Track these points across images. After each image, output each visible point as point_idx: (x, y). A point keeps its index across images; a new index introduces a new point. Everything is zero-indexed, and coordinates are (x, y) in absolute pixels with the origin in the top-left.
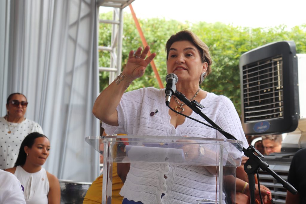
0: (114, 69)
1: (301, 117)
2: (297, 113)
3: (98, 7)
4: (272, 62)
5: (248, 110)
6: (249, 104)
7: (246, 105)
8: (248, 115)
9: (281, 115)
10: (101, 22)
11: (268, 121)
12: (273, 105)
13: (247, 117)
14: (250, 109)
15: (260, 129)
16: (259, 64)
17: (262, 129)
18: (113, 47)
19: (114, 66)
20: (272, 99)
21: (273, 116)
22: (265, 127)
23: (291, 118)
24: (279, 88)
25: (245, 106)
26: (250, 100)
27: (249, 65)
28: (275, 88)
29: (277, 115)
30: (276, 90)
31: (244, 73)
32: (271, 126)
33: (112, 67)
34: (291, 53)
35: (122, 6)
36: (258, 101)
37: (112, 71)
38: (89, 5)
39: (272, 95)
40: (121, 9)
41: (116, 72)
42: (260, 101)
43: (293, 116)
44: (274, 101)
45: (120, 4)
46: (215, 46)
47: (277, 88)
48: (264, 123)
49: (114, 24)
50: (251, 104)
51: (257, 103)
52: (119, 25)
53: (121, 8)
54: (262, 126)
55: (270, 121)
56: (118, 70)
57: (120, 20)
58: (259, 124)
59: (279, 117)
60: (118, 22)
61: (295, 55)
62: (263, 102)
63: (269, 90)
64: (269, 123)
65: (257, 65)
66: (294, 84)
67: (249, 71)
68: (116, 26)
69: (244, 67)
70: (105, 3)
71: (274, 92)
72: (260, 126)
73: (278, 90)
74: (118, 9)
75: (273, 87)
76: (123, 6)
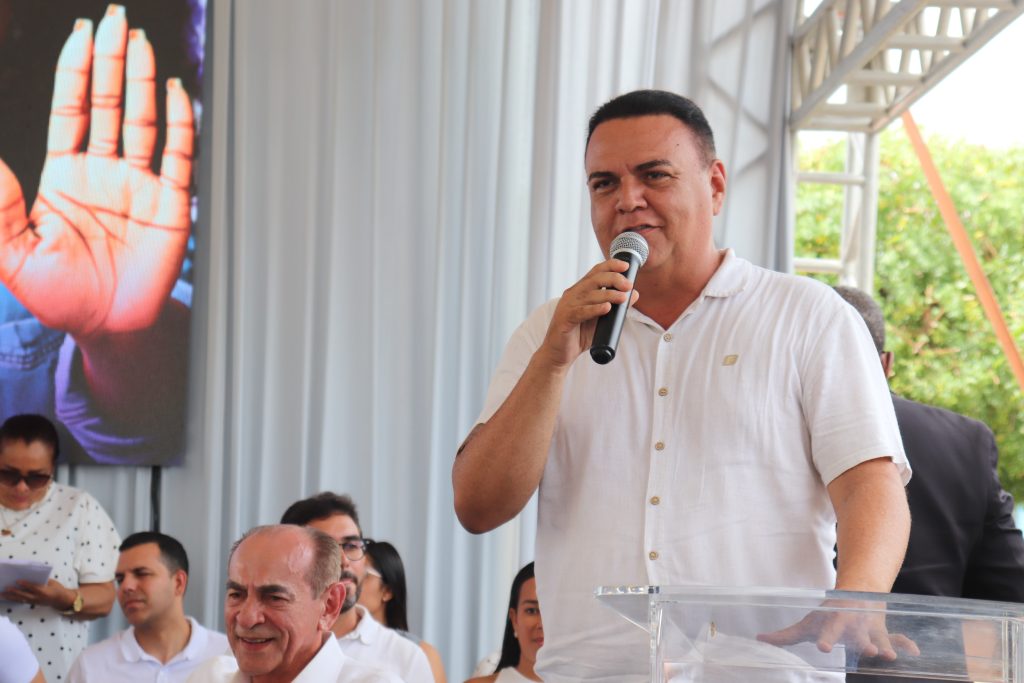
3: (793, 132)
10: (804, 179)
18: (848, 259)
35: (871, 125)
38: (765, 129)
40: (870, 137)
45: (867, 120)
49: (850, 184)
52: (864, 185)
53: (871, 131)
57: (866, 172)
60: (861, 179)
68: (857, 191)
70: (812, 120)
74: (861, 137)
76: (877, 126)
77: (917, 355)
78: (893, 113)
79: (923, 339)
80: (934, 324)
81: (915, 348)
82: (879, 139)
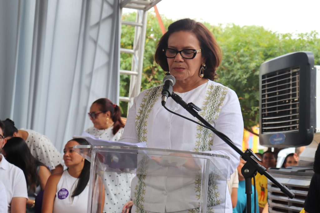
0: (135, 72)
1: (317, 131)
2: (312, 127)
3: (121, 8)
4: (291, 72)
5: (266, 121)
6: (267, 114)
7: (264, 116)
8: (266, 126)
9: (298, 127)
10: (124, 23)
11: (284, 133)
12: (289, 117)
13: (264, 128)
14: (268, 119)
15: (275, 142)
16: (278, 75)
17: (278, 141)
18: (136, 50)
19: (135, 70)
20: (289, 111)
21: (289, 129)
22: (281, 139)
23: (306, 131)
24: (297, 99)
25: (262, 117)
26: (268, 111)
27: (268, 75)
28: (293, 100)
29: (294, 128)
30: (293, 101)
31: (263, 82)
32: (286, 138)
33: (133, 71)
34: (309, 64)
35: (145, 8)
36: (276, 112)
37: (133, 75)
38: (112, 6)
39: (289, 106)
41: (137, 75)
42: (277, 112)
43: (308, 130)
44: (291, 113)
45: (144, 6)
46: (242, 51)
47: (295, 100)
48: (280, 135)
49: (138, 26)
50: (269, 115)
51: (275, 115)
52: (142, 27)
53: (145, 10)
54: (278, 138)
55: (286, 134)
56: (139, 73)
57: (143, 22)
58: (275, 136)
59: (296, 129)
60: (141, 24)
61: (313, 67)
62: (280, 114)
63: (287, 101)
64: (285, 136)
65: (276, 75)
66: (311, 97)
67: (268, 81)
68: (139, 28)
69: (263, 77)
70: (128, 5)
71: (291, 103)
72: (276, 138)
73: (296, 101)
74: (142, 11)
75: (291, 98)
76: (147, 8)
77: (149, 82)
78: (152, 5)
79: (152, 77)
80: (155, 72)
81: (149, 80)
82: (147, 12)
